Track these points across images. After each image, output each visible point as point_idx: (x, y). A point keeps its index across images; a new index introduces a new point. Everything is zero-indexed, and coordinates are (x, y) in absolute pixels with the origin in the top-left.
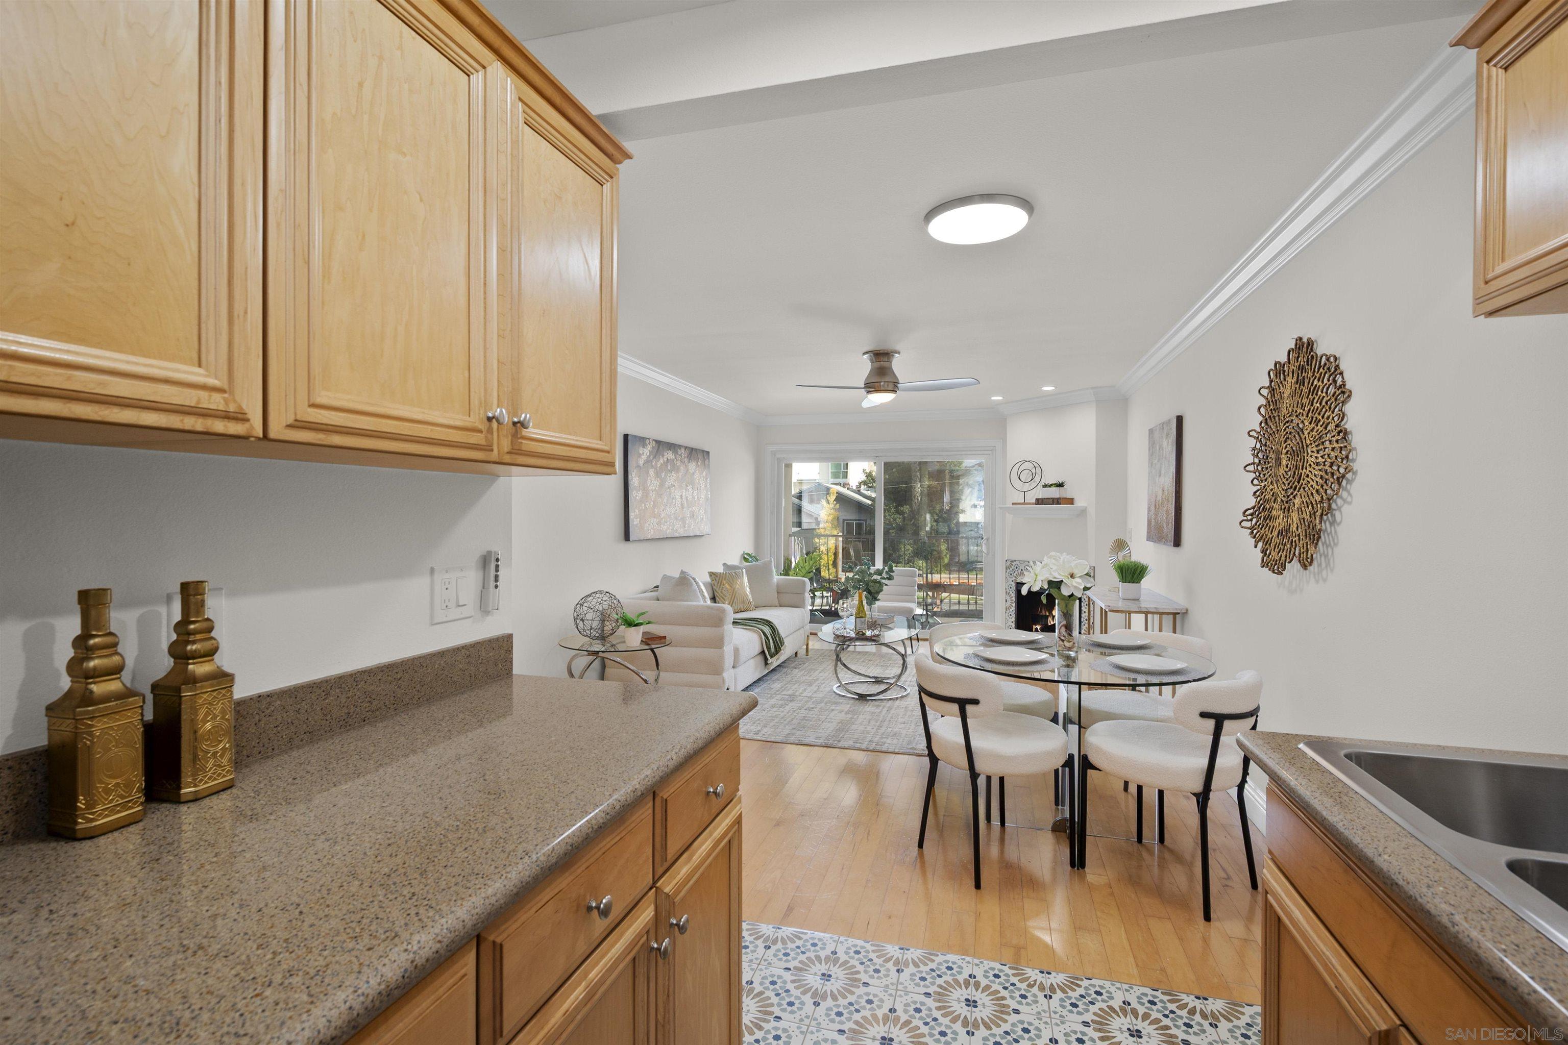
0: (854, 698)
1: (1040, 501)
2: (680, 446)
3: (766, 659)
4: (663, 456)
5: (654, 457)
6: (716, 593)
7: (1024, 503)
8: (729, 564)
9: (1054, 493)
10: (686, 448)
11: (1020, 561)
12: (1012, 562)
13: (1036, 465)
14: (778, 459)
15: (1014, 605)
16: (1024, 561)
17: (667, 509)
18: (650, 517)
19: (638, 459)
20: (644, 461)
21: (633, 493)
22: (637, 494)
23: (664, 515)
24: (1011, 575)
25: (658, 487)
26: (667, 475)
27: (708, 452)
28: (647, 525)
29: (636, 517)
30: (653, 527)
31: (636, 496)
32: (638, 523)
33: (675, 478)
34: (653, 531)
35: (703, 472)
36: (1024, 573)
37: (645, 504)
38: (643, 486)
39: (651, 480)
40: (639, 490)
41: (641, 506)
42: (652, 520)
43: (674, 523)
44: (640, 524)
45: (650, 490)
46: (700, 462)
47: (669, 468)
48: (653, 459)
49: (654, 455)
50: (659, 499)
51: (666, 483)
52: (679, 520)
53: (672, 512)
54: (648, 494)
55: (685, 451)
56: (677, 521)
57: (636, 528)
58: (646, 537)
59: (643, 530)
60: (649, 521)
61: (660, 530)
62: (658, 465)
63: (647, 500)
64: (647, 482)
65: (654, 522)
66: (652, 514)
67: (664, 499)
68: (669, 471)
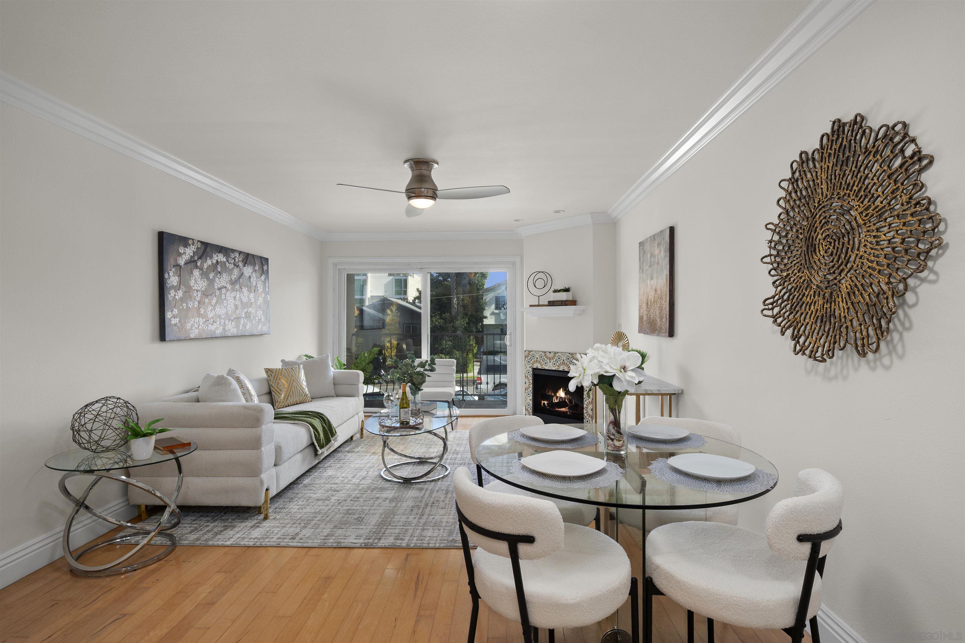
0: (399, 482)
1: (551, 303)
2: (233, 251)
3: (316, 451)
4: (211, 258)
5: (200, 258)
6: (272, 388)
7: (539, 305)
8: (287, 360)
9: (563, 296)
10: (240, 253)
11: (535, 351)
12: (530, 352)
13: (547, 275)
14: (339, 269)
15: (531, 386)
16: (539, 351)
17: (217, 309)
18: (193, 317)
19: (178, 258)
20: (186, 260)
21: (171, 292)
22: (176, 294)
23: (213, 315)
24: (529, 362)
25: (204, 287)
26: (217, 277)
27: (267, 260)
28: (190, 325)
29: (174, 317)
30: (197, 326)
31: (175, 295)
32: (178, 322)
33: (227, 280)
34: (198, 330)
35: (261, 277)
36: (539, 360)
37: (187, 304)
38: (184, 285)
39: (195, 280)
40: (179, 290)
41: (182, 306)
42: (197, 320)
43: (224, 323)
44: (180, 324)
45: (195, 290)
46: (257, 268)
47: (219, 270)
48: (198, 260)
49: (199, 256)
50: (205, 300)
51: (215, 284)
52: (231, 320)
53: (223, 313)
54: (191, 294)
55: (239, 256)
56: (229, 321)
57: (174, 327)
58: (188, 337)
59: (184, 329)
60: (192, 321)
61: (207, 330)
62: (205, 266)
63: (189, 300)
64: (190, 281)
65: (199, 322)
66: (196, 314)
67: (212, 299)
68: (220, 273)
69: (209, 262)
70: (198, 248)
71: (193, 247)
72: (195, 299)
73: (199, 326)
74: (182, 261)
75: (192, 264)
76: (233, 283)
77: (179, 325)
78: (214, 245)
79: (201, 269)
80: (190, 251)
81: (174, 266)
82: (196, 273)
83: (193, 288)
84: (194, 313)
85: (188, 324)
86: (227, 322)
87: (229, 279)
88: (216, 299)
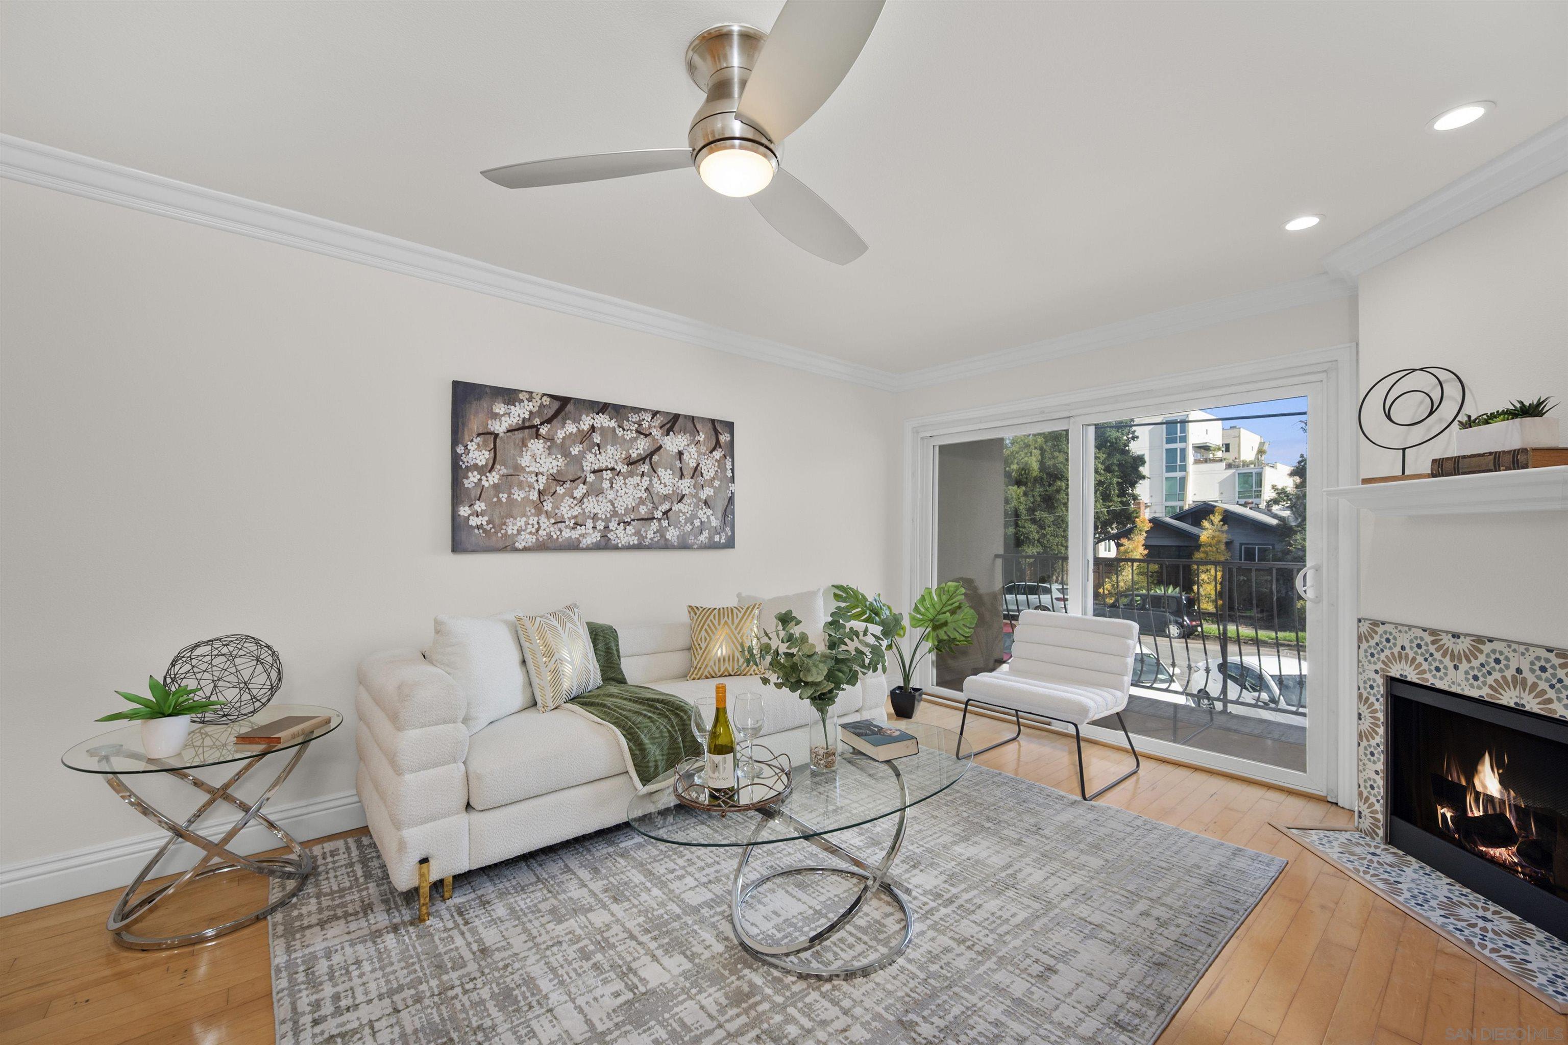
1: (1449, 466)
2: (637, 410)
4: (577, 420)
5: (549, 421)
7: (1404, 476)
10: (655, 414)
11: (1396, 625)
12: (1376, 623)
13: (1443, 376)
14: (922, 439)
15: (1381, 730)
16: (1410, 627)
17: (586, 504)
18: (524, 515)
19: (490, 422)
20: (510, 425)
21: (470, 474)
22: (483, 478)
23: (576, 513)
24: (1372, 655)
25: (556, 468)
26: (590, 452)
27: (730, 426)
28: (516, 528)
29: (477, 514)
30: (534, 530)
31: (480, 480)
32: (484, 523)
33: (616, 458)
34: (535, 537)
35: (711, 452)
36: (1411, 655)
37: (510, 494)
38: (504, 464)
39: (533, 456)
40: (490, 472)
41: (498, 497)
42: (533, 520)
43: (606, 527)
44: (491, 526)
45: (530, 473)
46: (701, 437)
47: (597, 441)
48: (542, 424)
49: (546, 418)
50: (558, 488)
51: (584, 464)
52: (624, 522)
53: (603, 510)
54: (522, 478)
55: (652, 418)
56: (619, 524)
57: (476, 531)
58: (508, 547)
59: (500, 535)
60: (521, 522)
61: (558, 538)
62: (561, 434)
63: (516, 488)
64: (518, 459)
65: (538, 523)
66: (533, 511)
67: (577, 488)
68: (598, 445)
69: (571, 428)
70: (542, 406)
71: (530, 404)
72: (531, 487)
73: (537, 531)
74: (500, 427)
75: (526, 431)
76: (631, 463)
77: (488, 527)
78: (584, 400)
79: (550, 439)
80: (521, 412)
81: (479, 435)
82: (536, 446)
83: (527, 469)
84: (528, 509)
85: (511, 527)
86: (613, 525)
87: (623, 456)
88: (585, 487)
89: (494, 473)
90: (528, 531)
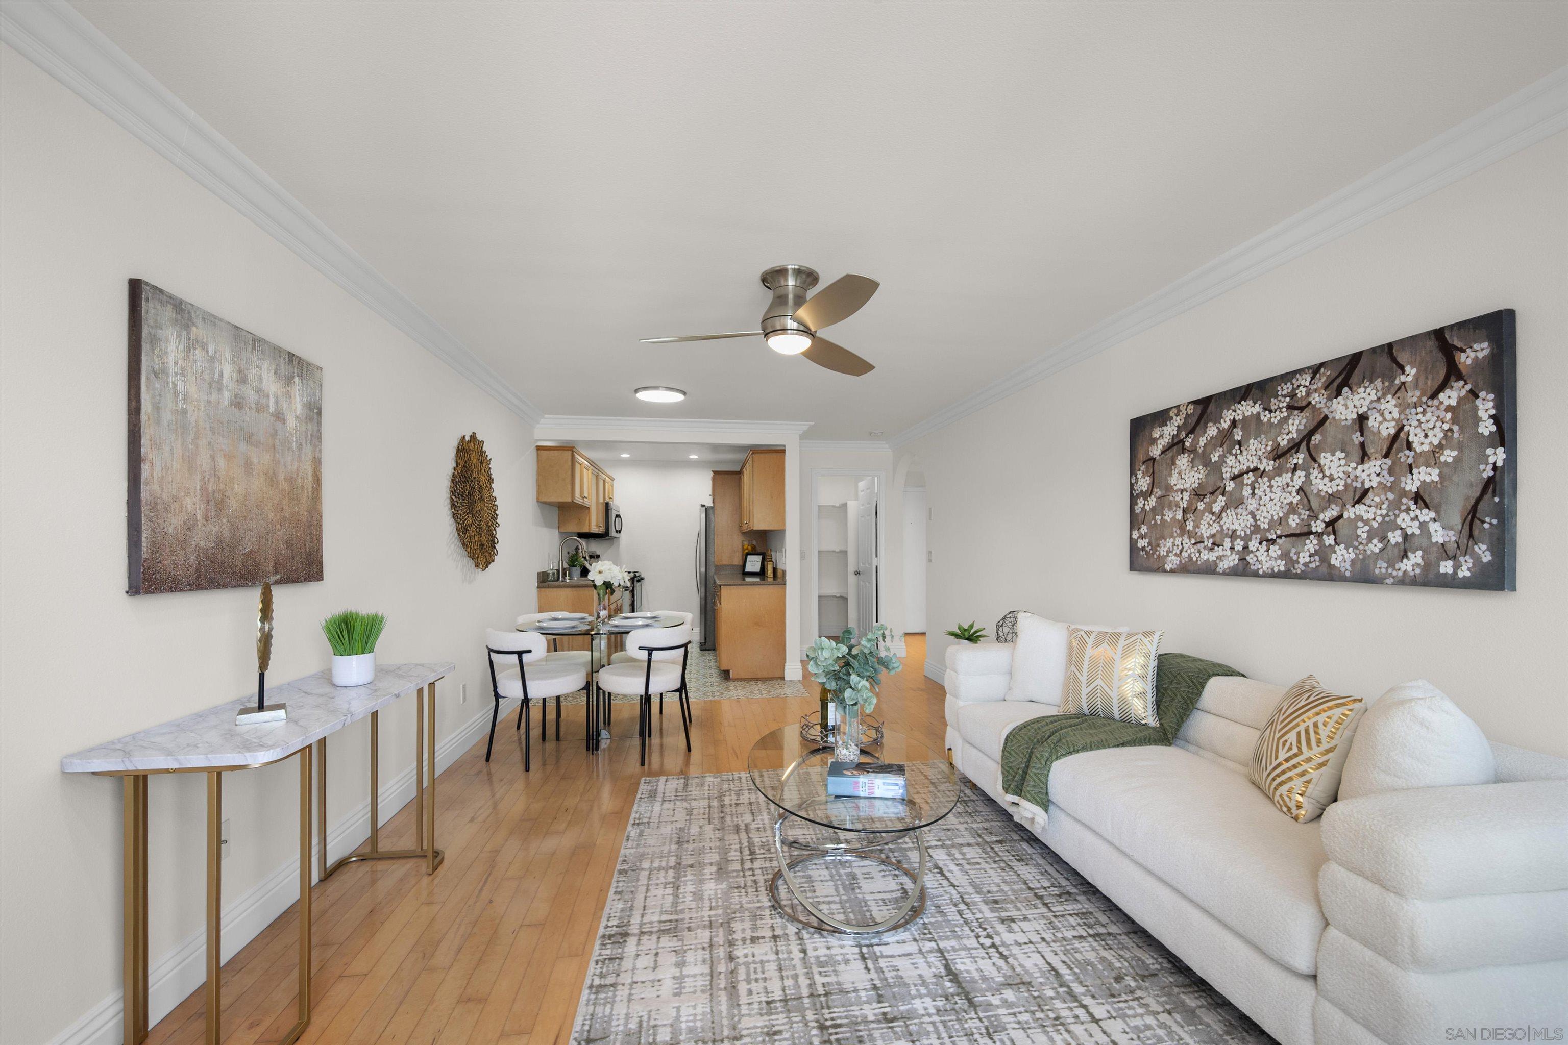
4: (1217, 420)
5: (1191, 432)
10: (1315, 370)
17: (1224, 519)
18: (1172, 536)
19: (1150, 449)
20: (1163, 447)
21: (1139, 501)
22: (1146, 502)
25: (1197, 481)
26: (1231, 454)
28: (1166, 549)
29: (1142, 537)
30: (1178, 552)
31: (1144, 505)
32: (1146, 545)
33: (1260, 453)
34: (1178, 559)
37: (1163, 515)
38: (1159, 487)
39: (1180, 474)
40: (1150, 496)
41: (1155, 519)
42: (1178, 541)
43: (1246, 548)
44: (1150, 547)
45: (1177, 491)
47: (1238, 437)
48: (1187, 436)
49: (1190, 428)
50: (1199, 504)
51: (1224, 470)
52: (1268, 541)
53: (1243, 525)
54: (1171, 498)
55: (1312, 378)
56: (1260, 543)
57: (1141, 553)
58: (1159, 569)
59: (1155, 556)
60: (1169, 543)
61: (1197, 560)
62: (1202, 441)
63: (1166, 509)
64: (1169, 478)
65: (1182, 544)
66: (1178, 531)
67: (1215, 501)
68: (1239, 443)
69: (1212, 431)
70: (1186, 417)
71: (1178, 418)
72: (1178, 506)
73: (1181, 551)
74: (1158, 451)
75: (1175, 448)
76: (1278, 455)
77: (1148, 549)
79: (1193, 450)
80: (1171, 429)
81: (1143, 463)
82: (1182, 461)
83: (1175, 488)
84: (1175, 529)
85: (1162, 548)
86: (1253, 545)
87: (1269, 448)
88: (1224, 498)
89: (1152, 497)
90: (1174, 552)
